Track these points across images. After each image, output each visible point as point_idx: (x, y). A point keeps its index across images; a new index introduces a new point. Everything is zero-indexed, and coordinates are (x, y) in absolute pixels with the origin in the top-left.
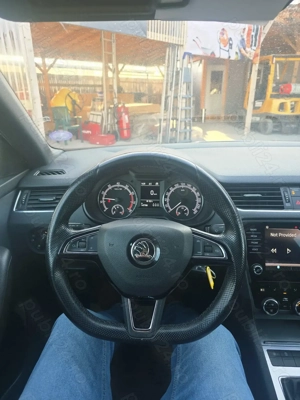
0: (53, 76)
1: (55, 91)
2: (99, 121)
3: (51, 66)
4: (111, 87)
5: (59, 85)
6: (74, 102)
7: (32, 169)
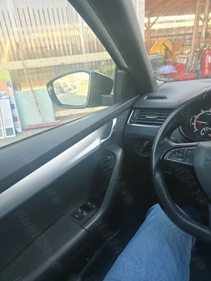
0: (154, 31)
1: (154, 42)
2: (185, 62)
3: (154, 23)
4: (201, 33)
5: (157, 37)
6: (167, 49)
7: (142, 95)
